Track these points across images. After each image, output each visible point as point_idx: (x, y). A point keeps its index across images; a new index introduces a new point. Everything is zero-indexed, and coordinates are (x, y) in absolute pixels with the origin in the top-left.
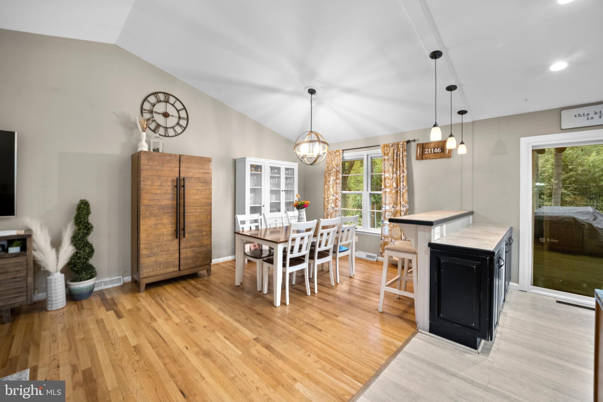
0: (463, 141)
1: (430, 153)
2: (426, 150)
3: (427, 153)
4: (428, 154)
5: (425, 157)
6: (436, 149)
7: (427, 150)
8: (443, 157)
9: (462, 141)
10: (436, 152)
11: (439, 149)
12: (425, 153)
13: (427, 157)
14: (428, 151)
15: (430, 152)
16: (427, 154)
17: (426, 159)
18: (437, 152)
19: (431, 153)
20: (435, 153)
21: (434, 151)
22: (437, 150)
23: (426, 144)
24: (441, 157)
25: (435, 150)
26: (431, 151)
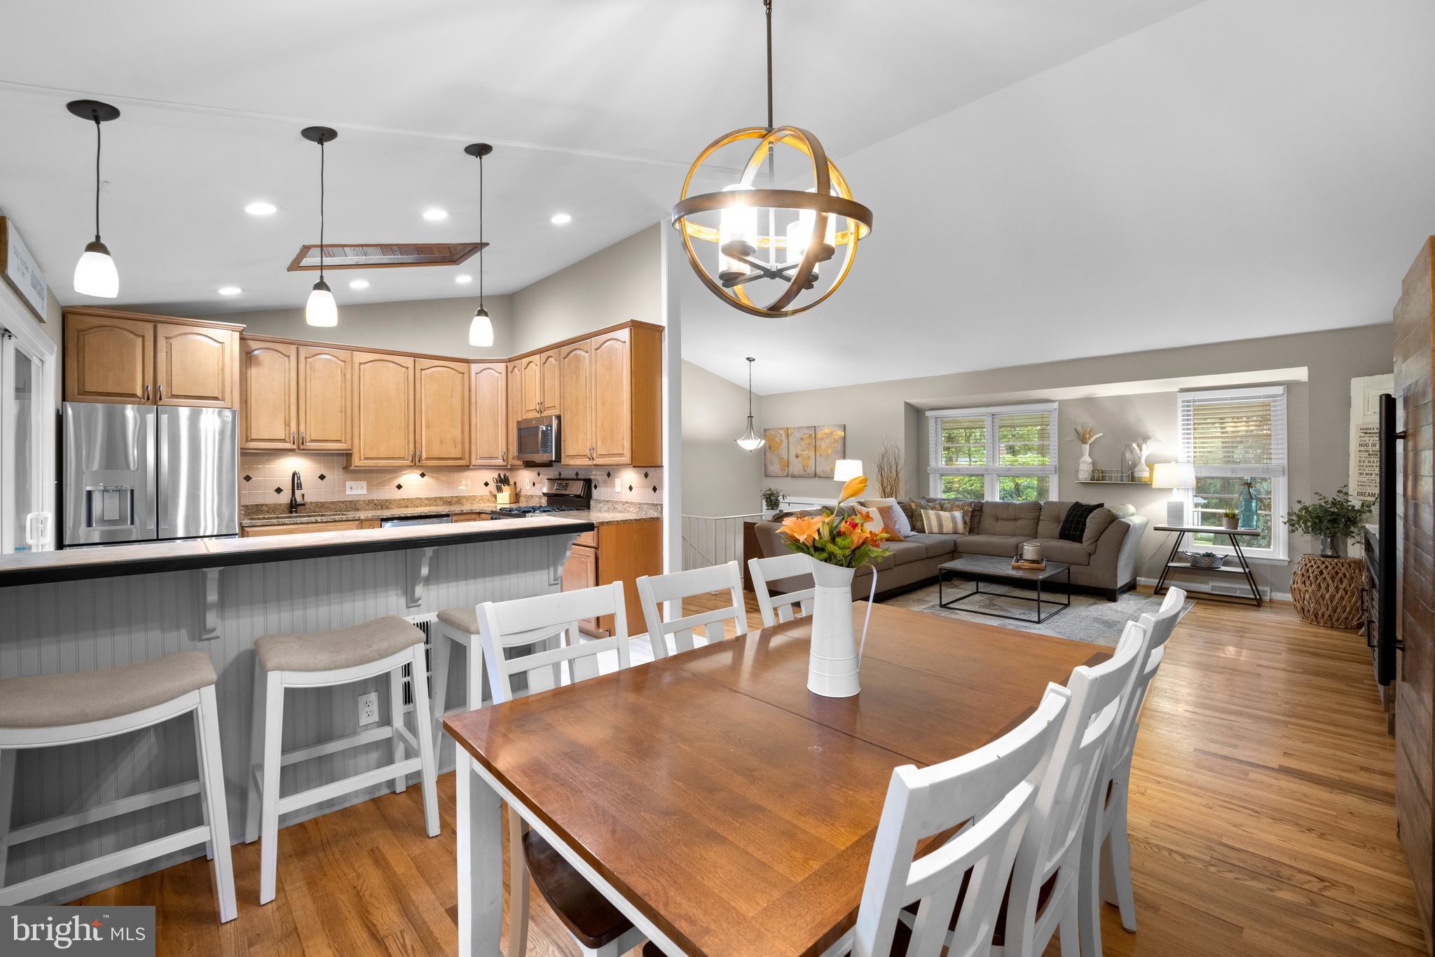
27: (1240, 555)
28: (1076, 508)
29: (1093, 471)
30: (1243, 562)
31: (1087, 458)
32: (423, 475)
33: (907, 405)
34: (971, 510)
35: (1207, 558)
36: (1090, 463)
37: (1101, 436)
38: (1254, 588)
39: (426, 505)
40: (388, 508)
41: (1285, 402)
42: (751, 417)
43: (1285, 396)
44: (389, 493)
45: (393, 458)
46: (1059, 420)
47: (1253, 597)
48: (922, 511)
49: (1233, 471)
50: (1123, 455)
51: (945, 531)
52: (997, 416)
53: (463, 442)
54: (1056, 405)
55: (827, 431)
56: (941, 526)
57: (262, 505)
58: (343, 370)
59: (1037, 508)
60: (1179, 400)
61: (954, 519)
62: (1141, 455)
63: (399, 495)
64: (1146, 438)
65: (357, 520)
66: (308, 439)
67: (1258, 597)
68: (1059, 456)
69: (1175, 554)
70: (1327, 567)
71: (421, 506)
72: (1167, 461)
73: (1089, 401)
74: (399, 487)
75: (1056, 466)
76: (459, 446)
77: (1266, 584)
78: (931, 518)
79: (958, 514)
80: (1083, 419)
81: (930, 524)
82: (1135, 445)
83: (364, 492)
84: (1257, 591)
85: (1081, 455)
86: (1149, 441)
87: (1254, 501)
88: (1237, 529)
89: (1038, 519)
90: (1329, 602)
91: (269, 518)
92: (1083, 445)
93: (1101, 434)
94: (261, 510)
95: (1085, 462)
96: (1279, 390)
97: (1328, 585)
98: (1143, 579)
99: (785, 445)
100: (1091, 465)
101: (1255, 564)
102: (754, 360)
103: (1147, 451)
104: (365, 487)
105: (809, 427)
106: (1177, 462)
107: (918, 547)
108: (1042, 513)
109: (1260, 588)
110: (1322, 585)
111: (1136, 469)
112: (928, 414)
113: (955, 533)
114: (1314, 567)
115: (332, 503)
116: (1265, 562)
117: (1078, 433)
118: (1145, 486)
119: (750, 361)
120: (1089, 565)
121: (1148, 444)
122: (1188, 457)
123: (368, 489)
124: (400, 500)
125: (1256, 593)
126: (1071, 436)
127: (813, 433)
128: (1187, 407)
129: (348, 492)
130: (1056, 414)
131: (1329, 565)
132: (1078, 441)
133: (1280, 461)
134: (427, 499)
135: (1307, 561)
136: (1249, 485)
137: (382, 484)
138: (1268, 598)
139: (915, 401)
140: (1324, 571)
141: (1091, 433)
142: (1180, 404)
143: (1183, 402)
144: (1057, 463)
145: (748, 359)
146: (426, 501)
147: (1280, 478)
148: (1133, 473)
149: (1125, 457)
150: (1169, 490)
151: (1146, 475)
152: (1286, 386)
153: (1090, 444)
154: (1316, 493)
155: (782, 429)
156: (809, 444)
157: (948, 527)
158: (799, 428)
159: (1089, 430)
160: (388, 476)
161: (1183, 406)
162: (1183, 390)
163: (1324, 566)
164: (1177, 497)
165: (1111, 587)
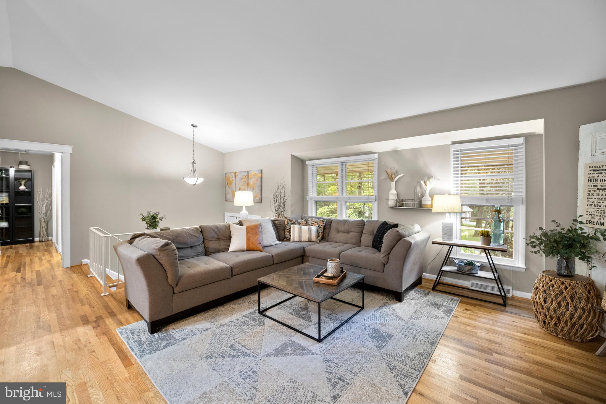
27: (491, 262)
28: (382, 226)
29: (396, 200)
30: (493, 268)
31: (394, 191)
33: (293, 157)
34: (323, 225)
35: (468, 266)
36: (395, 195)
37: (402, 176)
38: (500, 286)
41: (524, 149)
42: (194, 163)
43: (524, 145)
46: (379, 165)
47: (499, 293)
48: (291, 225)
49: (487, 201)
50: (415, 189)
51: (303, 240)
52: (345, 164)
54: (376, 156)
55: (253, 174)
56: (300, 236)
59: (362, 224)
60: (452, 150)
61: (310, 231)
62: (426, 189)
64: (430, 177)
67: (503, 294)
68: (378, 189)
69: (447, 260)
70: (566, 288)
72: (443, 194)
73: (396, 153)
75: (376, 196)
77: (509, 284)
78: (295, 231)
79: (314, 228)
80: (392, 165)
81: (294, 235)
82: (422, 182)
84: (503, 289)
85: (390, 189)
86: (431, 179)
87: (502, 224)
88: (489, 245)
89: (361, 233)
90: (569, 319)
92: (391, 182)
93: (403, 175)
95: (392, 194)
96: (521, 140)
97: (568, 304)
98: (427, 274)
99: (234, 182)
100: (396, 196)
101: (501, 269)
102: (197, 127)
103: (429, 186)
105: (245, 171)
106: (449, 194)
107: (266, 257)
108: (364, 228)
109: (505, 287)
110: (562, 304)
111: (423, 199)
112: (307, 163)
113: (310, 241)
114: (555, 286)
116: (508, 268)
117: (388, 174)
118: (428, 210)
119: (194, 127)
120: (384, 272)
121: (430, 181)
122: (457, 190)
125: (501, 290)
126: (384, 176)
127: (247, 175)
128: (457, 155)
130: (376, 162)
131: (568, 286)
132: (389, 180)
133: (520, 194)
135: (548, 281)
136: (499, 212)
138: (511, 295)
139: (298, 154)
140: (564, 291)
141: (397, 173)
142: (452, 153)
143: (454, 151)
144: (377, 194)
145: (192, 125)
147: (520, 206)
148: (421, 201)
149: (417, 190)
150: (444, 214)
151: (429, 203)
152: (525, 138)
153: (396, 182)
154: (553, 221)
155: (233, 173)
156: (245, 182)
157: (305, 237)
158: (241, 172)
159: (395, 172)
161: (454, 154)
162: (455, 143)
163: (563, 286)
164: (449, 219)
165: (398, 291)
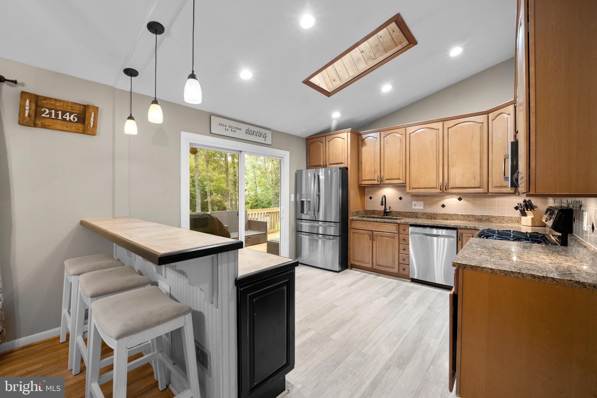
0: (132, 116)
1: (53, 119)
2: (45, 111)
3: (48, 116)
4: (50, 120)
5: (42, 123)
6: (68, 114)
7: (47, 111)
8: (81, 131)
9: (131, 114)
10: (68, 120)
11: (74, 116)
12: (43, 115)
13: (47, 124)
14: (50, 114)
15: (53, 116)
16: (46, 117)
17: (44, 127)
18: (70, 120)
19: (56, 119)
20: (65, 120)
21: (64, 117)
22: (70, 117)
23: (44, 99)
24: (78, 131)
25: (66, 116)
26: (57, 115)
32: (460, 199)
39: (461, 220)
40: (435, 219)
44: (437, 209)
45: (429, 188)
53: (481, 175)
57: (375, 211)
58: (401, 139)
63: (443, 211)
65: (395, 223)
66: (385, 179)
71: (457, 219)
74: (443, 206)
76: (478, 178)
83: (422, 208)
91: (374, 218)
94: (375, 213)
104: (422, 205)
115: (404, 212)
123: (424, 206)
124: (443, 214)
129: (413, 207)
134: (462, 215)
137: (433, 204)
146: (461, 217)
160: (436, 199)
